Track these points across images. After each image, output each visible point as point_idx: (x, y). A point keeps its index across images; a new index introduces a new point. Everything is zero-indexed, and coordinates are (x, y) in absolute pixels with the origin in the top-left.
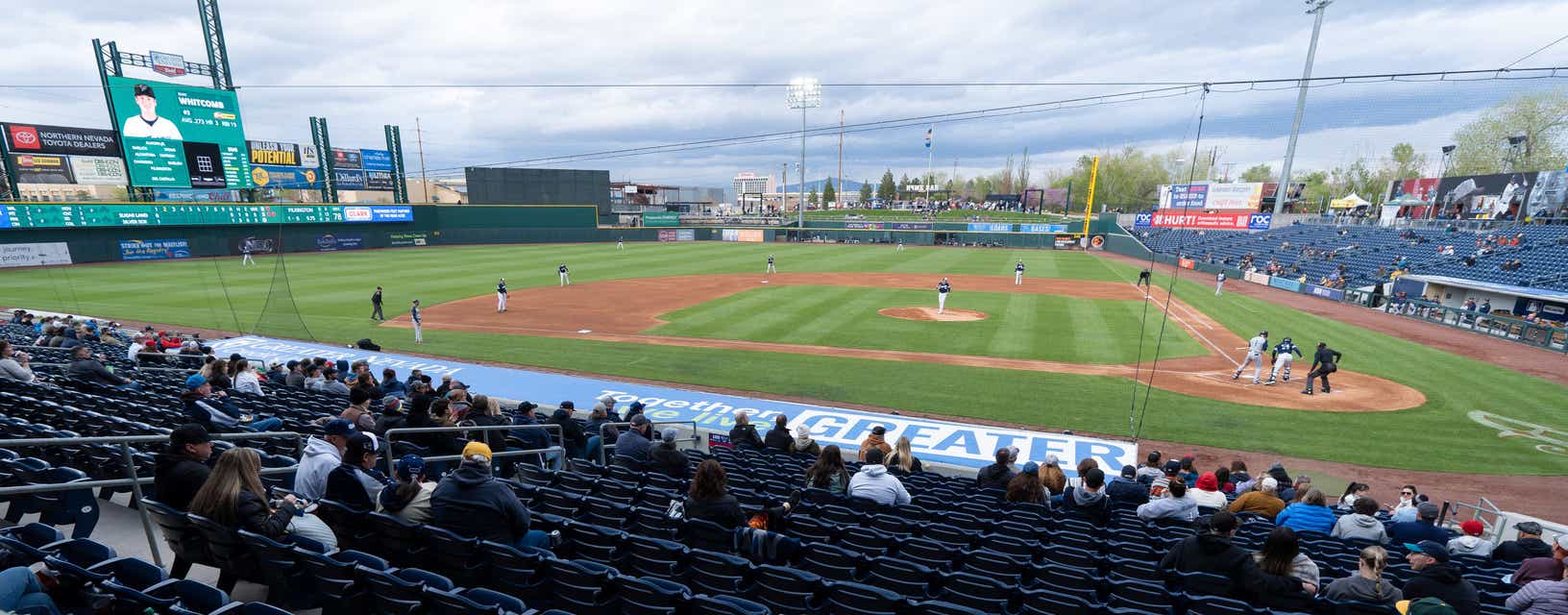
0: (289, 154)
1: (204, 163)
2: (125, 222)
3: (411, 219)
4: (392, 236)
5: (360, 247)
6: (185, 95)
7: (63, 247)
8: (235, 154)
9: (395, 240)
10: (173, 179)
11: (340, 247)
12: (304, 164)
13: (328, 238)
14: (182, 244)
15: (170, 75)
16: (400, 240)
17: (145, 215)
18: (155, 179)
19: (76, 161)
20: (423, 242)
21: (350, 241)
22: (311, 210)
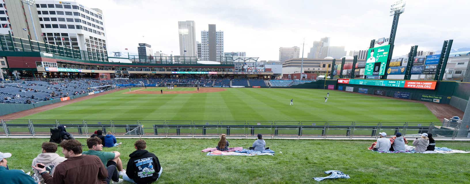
0: (399, 62)
1: (377, 68)
2: (360, 84)
3: (434, 88)
4: (423, 96)
5: (407, 98)
6: (380, 49)
7: (353, 88)
8: (384, 65)
9: (424, 98)
10: (370, 73)
11: (401, 97)
12: (403, 65)
13: (398, 93)
14: (367, 90)
15: (380, 44)
16: (426, 98)
17: (363, 82)
18: (367, 73)
19: (361, 69)
20: (438, 101)
21: (405, 95)
22: (395, 82)
